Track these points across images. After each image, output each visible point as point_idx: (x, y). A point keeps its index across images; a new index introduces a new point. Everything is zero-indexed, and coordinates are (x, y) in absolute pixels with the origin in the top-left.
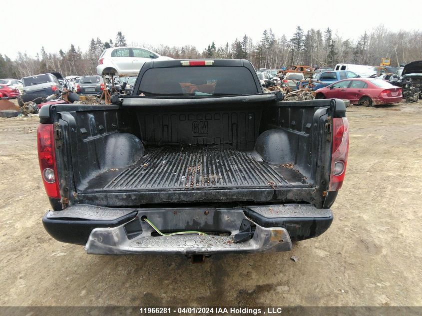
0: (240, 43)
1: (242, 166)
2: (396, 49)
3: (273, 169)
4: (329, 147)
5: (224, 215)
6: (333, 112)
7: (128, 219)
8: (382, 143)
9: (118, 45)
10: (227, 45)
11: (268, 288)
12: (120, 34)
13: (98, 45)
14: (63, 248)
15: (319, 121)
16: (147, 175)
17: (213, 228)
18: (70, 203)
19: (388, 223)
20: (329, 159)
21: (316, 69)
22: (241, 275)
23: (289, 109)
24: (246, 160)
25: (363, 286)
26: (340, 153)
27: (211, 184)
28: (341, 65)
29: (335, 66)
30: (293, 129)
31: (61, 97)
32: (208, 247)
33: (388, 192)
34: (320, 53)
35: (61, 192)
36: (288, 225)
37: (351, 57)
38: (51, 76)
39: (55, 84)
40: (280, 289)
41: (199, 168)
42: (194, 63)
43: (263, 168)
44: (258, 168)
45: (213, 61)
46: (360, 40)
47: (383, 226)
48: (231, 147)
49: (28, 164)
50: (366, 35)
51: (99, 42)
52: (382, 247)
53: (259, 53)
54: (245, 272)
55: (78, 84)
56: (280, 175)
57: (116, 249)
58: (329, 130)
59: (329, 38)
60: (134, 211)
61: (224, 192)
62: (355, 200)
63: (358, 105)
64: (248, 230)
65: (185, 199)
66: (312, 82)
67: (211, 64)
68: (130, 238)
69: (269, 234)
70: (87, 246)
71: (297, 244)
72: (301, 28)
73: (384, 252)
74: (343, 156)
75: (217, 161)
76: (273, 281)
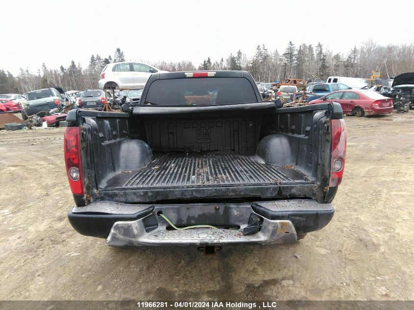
0: (234, 58)
1: (247, 167)
2: (385, 62)
3: (276, 169)
4: (328, 146)
5: (234, 210)
6: (331, 115)
7: (146, 214)
8: (376, 151)
9: (117, 61)
10: (222, 60)
11: (274, 282)
12: (118, 50)
13: (97, 61)
14: (76, 249)
15: (318, 122)
16: (160, 176)
17: (223, 223)
18: (92, 200)
19: (385, 223)
20: (329, 157)
21: (309, 82)
22: (247, 271)
23: (289, 115)
24: (250, 163)
25: (363, 279)
26: (338, 152)
27: (221, 182)
28: (332, 78)
29: (327, 78)
30: (293, 133)
31: (63, 111)
32: (220, 239)
33: (384, 195)
34: (312, 67)
35: (85, 190)
36: (293, 218)
37: (342, 70)
38: (54, 91)
39: (58, 98)
40: (284, 283)
41: (207, 169)
42: (197, 74)
43: (266, 169)
44: (262, 169)
45: (215, 73)
46: (350, 54)
47: (380, 226)
48: (233, 152)
49: (35, 173)
50: (355, 49)
51: (99, 58)
52: (379, 245)
53: (253, 67)
54: (251, 269)
55: (79, 98)
56: (283, 174)
57: (136, 241)
58: (328, 131)
59: (321, 53)
60: (151, 207)
61: (233, 189)
62: (352, 203)
63: (351, 116)
64: (256, 224)
65: (198, 195)
66: (305, 94)
67: (214, 75)
68: (147, 231)
69: (275, 226)
70: (109, 238)
71: (299, 243)
72: (292, 43)
73: (382, 249)
74: (341, 154)
75: (222, 164)
76: (278, 276)
